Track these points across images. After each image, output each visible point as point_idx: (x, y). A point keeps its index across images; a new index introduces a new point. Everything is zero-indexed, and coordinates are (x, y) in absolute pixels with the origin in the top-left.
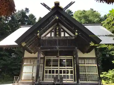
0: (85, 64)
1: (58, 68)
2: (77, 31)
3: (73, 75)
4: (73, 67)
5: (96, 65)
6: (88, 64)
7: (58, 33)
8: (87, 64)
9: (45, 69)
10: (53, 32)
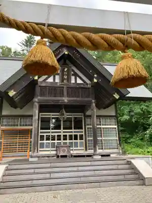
0: (100, 125)
1: (60, 132)
2: (95, 76)
3: (84, 141)
4: (83, 130)
5: (116, 127)
6: (105, 125)
7: (66, 77)
8: (103, 125)
9: (40, 134)
10: (58, 74)
